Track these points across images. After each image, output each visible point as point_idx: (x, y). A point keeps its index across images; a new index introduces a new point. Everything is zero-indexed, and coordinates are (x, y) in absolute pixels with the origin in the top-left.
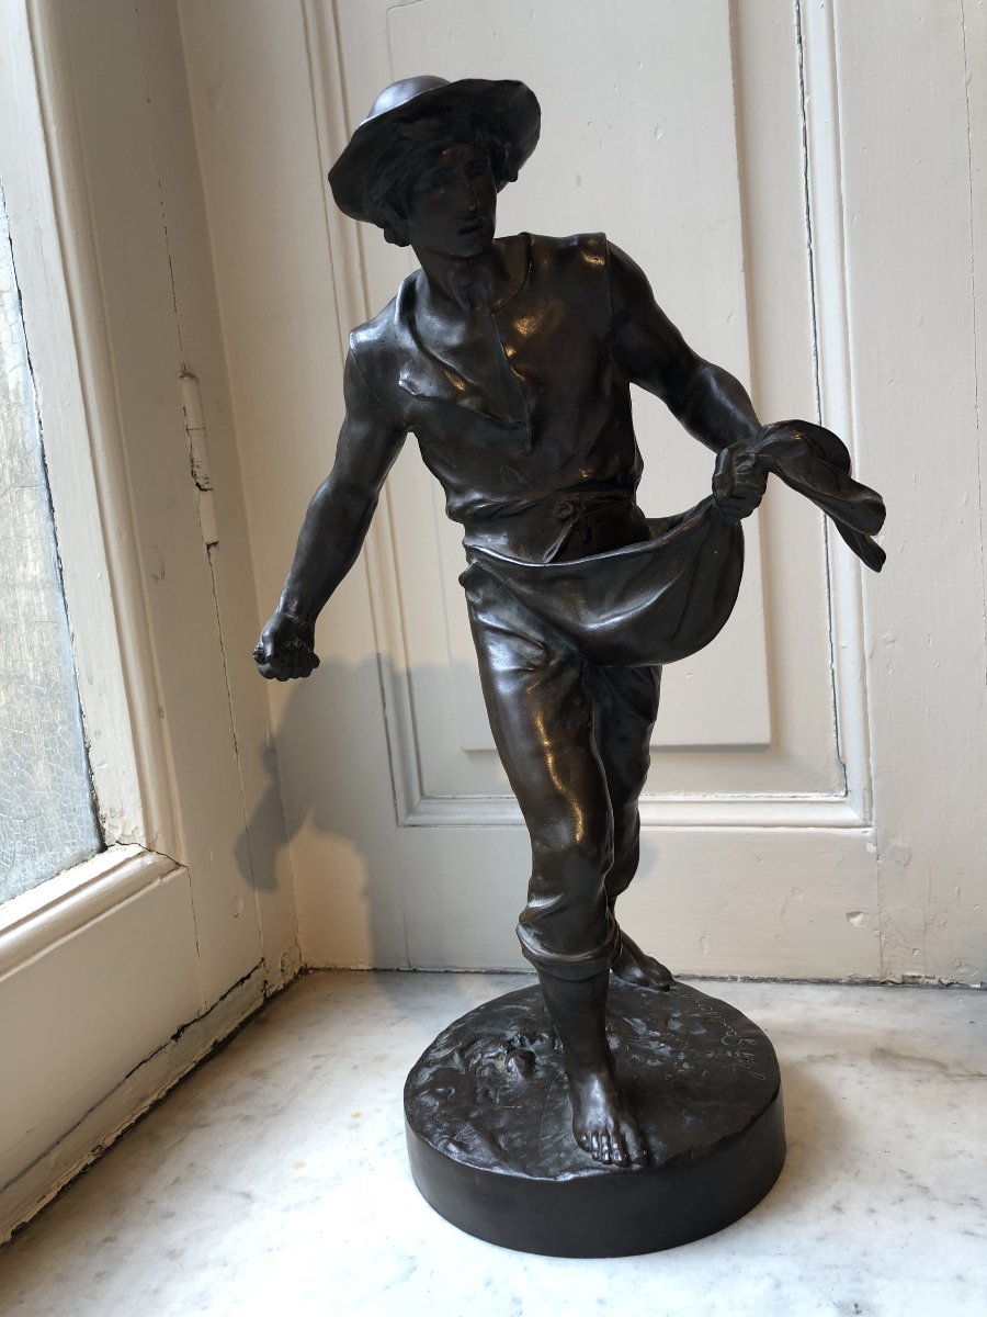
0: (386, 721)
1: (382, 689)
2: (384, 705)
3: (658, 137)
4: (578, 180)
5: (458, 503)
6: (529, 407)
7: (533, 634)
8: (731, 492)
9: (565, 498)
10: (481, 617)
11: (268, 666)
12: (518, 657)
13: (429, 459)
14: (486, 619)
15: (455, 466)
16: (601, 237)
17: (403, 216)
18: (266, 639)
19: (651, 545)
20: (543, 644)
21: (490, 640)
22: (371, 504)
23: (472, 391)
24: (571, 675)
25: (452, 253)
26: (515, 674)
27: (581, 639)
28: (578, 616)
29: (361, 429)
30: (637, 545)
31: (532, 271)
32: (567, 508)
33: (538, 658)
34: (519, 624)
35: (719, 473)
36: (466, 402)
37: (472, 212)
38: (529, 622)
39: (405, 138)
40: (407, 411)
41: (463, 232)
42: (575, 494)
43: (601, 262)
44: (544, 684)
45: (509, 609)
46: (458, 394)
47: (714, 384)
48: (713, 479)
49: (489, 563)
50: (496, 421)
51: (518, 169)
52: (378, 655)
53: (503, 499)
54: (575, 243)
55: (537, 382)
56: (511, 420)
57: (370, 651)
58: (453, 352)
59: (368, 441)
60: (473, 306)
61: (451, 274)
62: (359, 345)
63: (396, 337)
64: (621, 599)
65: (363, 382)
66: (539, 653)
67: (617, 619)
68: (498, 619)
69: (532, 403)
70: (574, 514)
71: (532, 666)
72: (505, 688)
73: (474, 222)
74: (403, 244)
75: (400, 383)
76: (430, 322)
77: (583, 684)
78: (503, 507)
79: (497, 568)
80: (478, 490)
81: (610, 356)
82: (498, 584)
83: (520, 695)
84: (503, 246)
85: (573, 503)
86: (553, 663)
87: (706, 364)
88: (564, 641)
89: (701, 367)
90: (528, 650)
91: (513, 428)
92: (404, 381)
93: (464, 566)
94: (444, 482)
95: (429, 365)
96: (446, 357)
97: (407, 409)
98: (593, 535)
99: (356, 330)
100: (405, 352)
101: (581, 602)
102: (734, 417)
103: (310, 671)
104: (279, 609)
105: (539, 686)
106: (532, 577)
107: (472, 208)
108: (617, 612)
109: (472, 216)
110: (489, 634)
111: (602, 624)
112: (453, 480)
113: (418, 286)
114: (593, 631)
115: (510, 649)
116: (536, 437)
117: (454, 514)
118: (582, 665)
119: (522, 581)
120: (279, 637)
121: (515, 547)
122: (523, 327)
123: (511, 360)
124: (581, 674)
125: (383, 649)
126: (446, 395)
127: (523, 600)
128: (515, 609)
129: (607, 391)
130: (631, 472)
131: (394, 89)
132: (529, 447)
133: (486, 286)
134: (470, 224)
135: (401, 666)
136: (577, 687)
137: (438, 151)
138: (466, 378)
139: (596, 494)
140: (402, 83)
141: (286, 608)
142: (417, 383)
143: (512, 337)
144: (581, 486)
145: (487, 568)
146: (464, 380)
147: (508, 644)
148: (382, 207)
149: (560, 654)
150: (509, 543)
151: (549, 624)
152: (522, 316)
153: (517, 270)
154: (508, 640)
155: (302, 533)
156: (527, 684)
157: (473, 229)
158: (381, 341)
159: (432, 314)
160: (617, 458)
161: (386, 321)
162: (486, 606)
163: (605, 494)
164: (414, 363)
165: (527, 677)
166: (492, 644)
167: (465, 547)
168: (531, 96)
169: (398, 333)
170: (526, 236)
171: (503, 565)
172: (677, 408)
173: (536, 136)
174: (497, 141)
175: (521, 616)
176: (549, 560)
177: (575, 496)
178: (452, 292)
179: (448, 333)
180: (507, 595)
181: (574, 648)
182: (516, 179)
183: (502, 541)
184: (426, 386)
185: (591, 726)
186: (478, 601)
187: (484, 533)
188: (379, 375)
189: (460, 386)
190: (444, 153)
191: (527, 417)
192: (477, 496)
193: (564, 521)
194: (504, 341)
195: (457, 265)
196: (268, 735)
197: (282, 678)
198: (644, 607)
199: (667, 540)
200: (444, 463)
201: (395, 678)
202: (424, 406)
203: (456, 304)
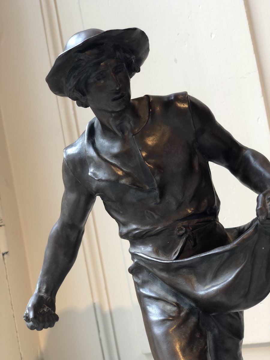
0: (100, 340)
1: (97, 322)
2: (99, 331)
3: (213, 38)
4: (176, 61)
5: (125, 230)
6: (156, 181)
7: (171, 298)
8: (267, 217)
9: (180, 224)
10: (142, 291)
11: (31, 323)
12: (163, 312)
13: (108, 209)
14: (145, 291)
15: (121, 212)
16: (185, 94)
17: (84, 94)
18: (29, 309)
19: (228, 247)
20: (176, 303)
21: (147, 303)
22: (80, 233)
23: (127, 175)
24: (193, 320)
25: (110, 110)
26: (163, 322)
27: (196, 300)
28: (193, 287)
29: (73, 196)
30: (221, 248)
31: (152, 114)
32: (182, 229)
33: (174, 312)
34: (162, 293)
35: (260, 207)
36: (123, 181)
37: (118, 90)
38: (167, 291)
39: (81, 60)
40: (94, 187)
41: (114, 100)
42: (186, 221)
43: (186, 106)
44: (179, 327)
45: (156, 285)
46: (119, 177)
47: (252, 159)
48: (257, 210)
49: (143, 261)
50: (140, 189)
51: (140, 67)
52: (94, 304)
53: (148, 228)
54: (173, 98)
55: (159, 168)
56: (148, 188)
57: (89, 302)
58: (116, 156)
59: (77, 202)
60: (123, 133)
61: (111, 119)
62: (68, 156)
63: (86, 151)
64: (215, 277)
65: (71, 174)
66: (175, 309)
67: (215, 288)
68: (151, 291)
69: (158, 178)
70: (186, 232)
71: (171, 316)
72: (158, 331)
73: (120, 94)
74: (86, 106)
75: (90, 174)
76: (102, 142)
77: (200, 324)
78: (148, 231)
79: (148, 264)
80: (134, 224)
81: (196, 151)
82: (149, 272)
83: (166, 334)
84: (136, 103)
85: (185, 227)
86: (182, 314)
87: (246, 149)
88: (187, 301)
89: (244, 150)
90: (169, 307)
91: (149, 192)
92: (91, 172)
93: (130, 263)
94: (117, 220)
95: (103, 164)
96: (112, 159)
97: (94, 185)
98: (197, 241)
99: (67, 148)
100: (91, 158)
101: (194, 279)
102: (264, 175)
103: (54, 324)
104: (36, 291)
105: (176, 328)
106: (167, 268)
107: (118, 89)
108: (214, 284)
109: (118, 92)
110: (146, 300)
111: (206, 292)
112: (121, 219)
113: (95, 125)
114: (202, 296)
115: (159, 307)
116: (162, 195)
117: (123, 236)
118: (199, 314)
119: (162, 270)
120: (36, 307)
121: (156, 252)
122: (150, 141)
123: (145, 158)
124: (199, 319)
125: (96, 300)
126: (113, 178)
127: (163, 280)
128: (159, 285)
129: (197, 168)
130: (214, 207)
131: (76, 36)
132: (158, 200)
133: (129, 123)
134: (117, 96)
135: (106, 309)
136: (197, 327)
137: (99, 64)
138: (123, 168)
139: (196, 220)
140: (79, 33)
141: (40, 291)
142: (98, 173)
143: (145, 147)
144: (189, 217)
145: (142, 264)
146: (121, 170)
147: (157, 305)
148: (73, 92)
149: (186, 309)
150: (153, 250)
151: (178, 293)
152: (149, 136)
153: (144, 113)
154: (157, 303)
155: (46, 250)
156: (170, 327)
157: (119, 98)
158: (79, 153)
159: (104, 139)
160: (206, 201)
161: (81, 143)
162: (144, 284)
163: (202, 220)
164: (95, 163)
165: (169, 323)
166: (148, 305)
167: (131, 253)
168: (143, 33)
169: (87, 149)
170: (147, 97)
171: (150, 262)
172: (234, 171)
173: (148, 50)
174: (128, 56)
175: (163, 288)
176: (175, 257)
177: (185, 223)
178: (112, 128)
179: (112, 147)
180: (155, 277)
181: (193, 305)
182: (139, 71)
183: (149, 249)
184: (102, 175)
185: (207, 348)
186: (139, 281)
187: (140, 245)
188: (79, 170)
189: (120, 173)
190: (101, 64)
191: (156, 185)
192: (134, 227)
193: (181, 236)
194: (141, 149)
195: (113, 115)
196: (39, 351)
197: (39, 329)
198: (228, 281)
199: (236, 244)
200: (116, 211)
201: (104, 316)
202: (102, 184)
203: (115, 133)
